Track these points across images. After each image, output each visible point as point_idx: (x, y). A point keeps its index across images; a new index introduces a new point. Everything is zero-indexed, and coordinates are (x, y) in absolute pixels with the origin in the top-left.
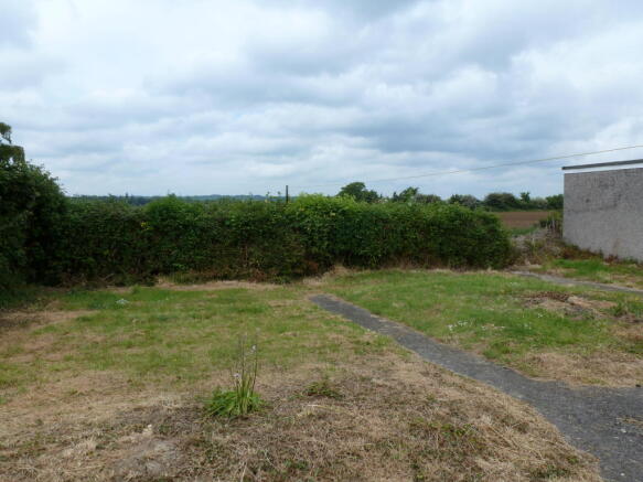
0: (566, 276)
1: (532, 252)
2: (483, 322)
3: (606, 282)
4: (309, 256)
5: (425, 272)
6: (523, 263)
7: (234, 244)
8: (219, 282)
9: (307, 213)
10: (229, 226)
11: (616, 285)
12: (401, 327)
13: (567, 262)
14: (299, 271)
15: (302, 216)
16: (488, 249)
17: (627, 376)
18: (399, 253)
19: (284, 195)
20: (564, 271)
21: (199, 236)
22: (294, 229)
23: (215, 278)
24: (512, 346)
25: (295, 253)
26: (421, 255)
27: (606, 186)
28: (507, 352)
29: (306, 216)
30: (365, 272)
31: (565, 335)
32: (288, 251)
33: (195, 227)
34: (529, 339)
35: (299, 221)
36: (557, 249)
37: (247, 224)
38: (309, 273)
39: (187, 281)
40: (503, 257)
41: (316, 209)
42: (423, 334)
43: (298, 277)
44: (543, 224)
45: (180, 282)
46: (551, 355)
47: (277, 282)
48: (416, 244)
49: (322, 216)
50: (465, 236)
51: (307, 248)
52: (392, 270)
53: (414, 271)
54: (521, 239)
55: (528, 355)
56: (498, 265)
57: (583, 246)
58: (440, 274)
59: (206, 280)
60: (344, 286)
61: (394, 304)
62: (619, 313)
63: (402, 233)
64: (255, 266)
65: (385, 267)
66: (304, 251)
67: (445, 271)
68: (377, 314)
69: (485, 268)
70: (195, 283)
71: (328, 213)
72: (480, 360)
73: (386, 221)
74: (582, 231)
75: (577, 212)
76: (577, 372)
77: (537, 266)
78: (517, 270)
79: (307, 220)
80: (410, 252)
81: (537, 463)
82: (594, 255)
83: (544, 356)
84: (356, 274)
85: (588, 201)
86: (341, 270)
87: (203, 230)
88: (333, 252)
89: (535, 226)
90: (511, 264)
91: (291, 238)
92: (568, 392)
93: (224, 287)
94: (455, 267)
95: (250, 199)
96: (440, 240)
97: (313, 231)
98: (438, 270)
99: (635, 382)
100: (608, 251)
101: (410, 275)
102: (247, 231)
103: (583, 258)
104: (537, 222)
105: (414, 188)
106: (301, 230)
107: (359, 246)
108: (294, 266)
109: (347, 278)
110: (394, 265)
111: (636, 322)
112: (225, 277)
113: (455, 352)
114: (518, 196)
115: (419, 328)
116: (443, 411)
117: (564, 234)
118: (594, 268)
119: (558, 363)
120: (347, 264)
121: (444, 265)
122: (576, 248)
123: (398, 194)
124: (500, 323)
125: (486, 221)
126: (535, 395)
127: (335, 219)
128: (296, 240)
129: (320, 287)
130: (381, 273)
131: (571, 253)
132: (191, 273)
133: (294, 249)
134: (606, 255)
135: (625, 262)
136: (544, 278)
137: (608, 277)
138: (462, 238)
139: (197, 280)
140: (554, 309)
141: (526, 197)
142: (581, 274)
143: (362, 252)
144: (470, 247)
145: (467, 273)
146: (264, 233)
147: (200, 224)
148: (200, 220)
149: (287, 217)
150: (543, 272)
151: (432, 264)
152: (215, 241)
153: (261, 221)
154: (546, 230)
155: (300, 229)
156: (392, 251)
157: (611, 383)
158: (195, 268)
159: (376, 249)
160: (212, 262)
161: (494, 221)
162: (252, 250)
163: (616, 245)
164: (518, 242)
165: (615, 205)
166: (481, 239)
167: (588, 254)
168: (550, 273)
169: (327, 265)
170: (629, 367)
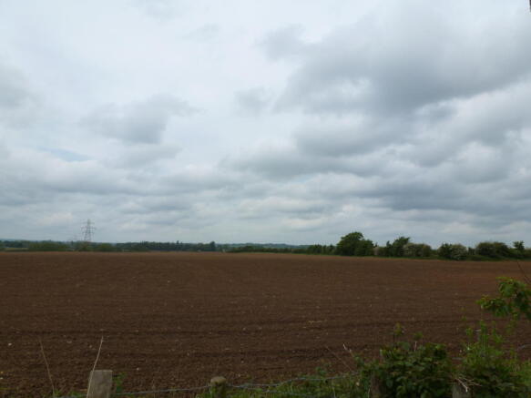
105: (406, 237)
114: (511, 245)
123: (391, 243)
141: (519, 246)
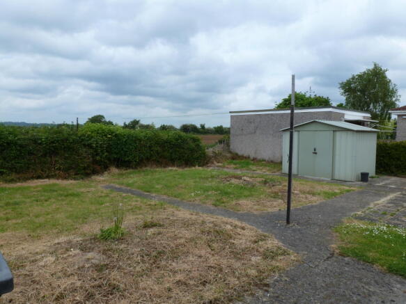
0: (236, 168)
1: (217, 156)
2: (208, 191)
3: (254, 171)
4: (95, 162)
5: (163, 169)
6: (213, 163)
7: (45, 155)
8: (36, 181)
9: (93, 135)
10: (40, 144)
11: (258, 171)
12: (165, 197)
13: (234, 161)
14: (89, 172)
15: (90, 137)
16: (196, 155)
17: (275, 207)
18: (148, 159)
19: (75, 123)
20: (234, 166)
21: (19, 151)
22: (85, 145)
23: (33, 178)
24: (225, 200)
25: (85, 160)
26: (160, 160)
27: (251, 123)
28: (223, 203)
29: (92, 137)
30: (128, 171)
31: (246, 193)
32: (81, 159)
33: (16, 144)
34: (231, 196)
35: (88, 140)
36: (229, 155)
37: (53, 142)
38: (95, 172)
39: (12, 181)
40: (203, 160)
41: (98, 133)
42: (179, 199)
43: (88, 175)
44: (220, 142)
45: (6, 181)
46: (243, 201)
47: (75, 179)
48: (158, 154)
49: (102, 137)
50: (183, 148)
51: (93, 157)
52: (144, 169)
53: (157, 169)
54: (211, 150)
55: (234, 203)
56: (201, 164)
57: (240, 153)
58: (171, 170)
59: (26, 179)
60: (119, 179)
61: (157, 186)
62: (265, 182)
63: (150, 147)
64: (59, 169)
65: (141, 168)
66: (91, 159)
67: (174, 168)
68: (148, 192)
69: (194, 166)
70: (19, 182)
71: (106, 135)
72: (212, 208)
73: (140, 140)
74: (241, 146)
75: (237, 135)
76: (256, 207)
77: (220, 164)
78: (210, 166)
79: (93, 139)
80: (154, 158)
81: (253, 239)
82: (246, 158)
83: (240, 202)
84: (124, 172)
85: (242, 130)
86: (114, 170)
87: (21, 146)
88: (109, 159)
89: (217, 143)
90: (207, 163)
91: (83, 150)
92: (254, 215)
93: (39, 184)
94: (179, 166)
95: (53, 126)
96: (171, 151)
97: (97, 146)
98: (170, 168)
99: (278, 209)
100: (252, 155)
101: (156, 172)
102: (53, 147)
103: (242, 159)
104: (217, 141)
106: (90, 146)
107: (125, 155)
108: (84, 169)
109: (119, 174)
110: (146, 166)
111: (273, 186)
112: (39, 177)
113: (199, 205)
114: (199, 126)
115: (175, 197)
116: (211, 225)
117: (231, 147)
118: (248, 164)
119: (247, 204)
120: (118, 167)
121: (173, 165)
122: (237, 154)
123: (127, 124)
124: (216, 190)
125: (195, 140)
126: (241, 217)
127: (110, 139)
128: (86, 152)
129: (104, 181)
130: (139, 171)
131: (235, 157)
132: (14, 176)
133: (85, 158)
134: (252, 158)
135: (260, 161)
136: (225, 170)
137: (254, 168)
138: (182, 150)
139: (19, 180)
140: (237, 183)
141: (203, 127)
142: (242, 167)
143: (127, 159)
144: (186, 155)
145: (186, 169)
146: (65, 148)
147: (19, 142)
148: (19, 139)
149: (80, 137)
150: (224, 167)
151: (166, 165)
152: (30, 153)
153: (62, 140)
154: (222, 145)
155: (88, 145)
156: (144, 158)
157: (270, 210)
158: (16, 172)
159: (135, 157)
160: (28, 168)
161: (198, 140)
162: (57, 159)
163: (256, 153)
164: (209, 151)
165: (255, 132)
166: (192, 150)
167: (242, 157)
168: (227, 168)
169: (106, 168)
170: (275, 203)
